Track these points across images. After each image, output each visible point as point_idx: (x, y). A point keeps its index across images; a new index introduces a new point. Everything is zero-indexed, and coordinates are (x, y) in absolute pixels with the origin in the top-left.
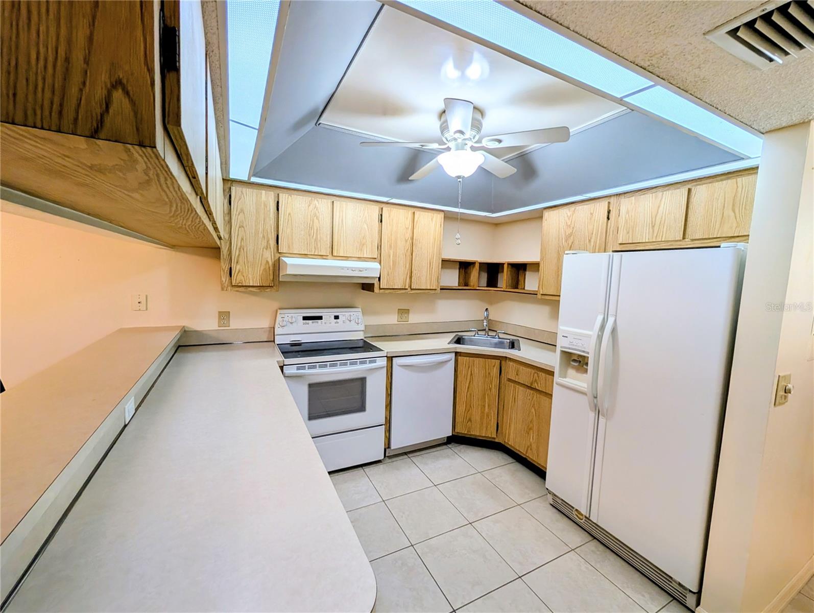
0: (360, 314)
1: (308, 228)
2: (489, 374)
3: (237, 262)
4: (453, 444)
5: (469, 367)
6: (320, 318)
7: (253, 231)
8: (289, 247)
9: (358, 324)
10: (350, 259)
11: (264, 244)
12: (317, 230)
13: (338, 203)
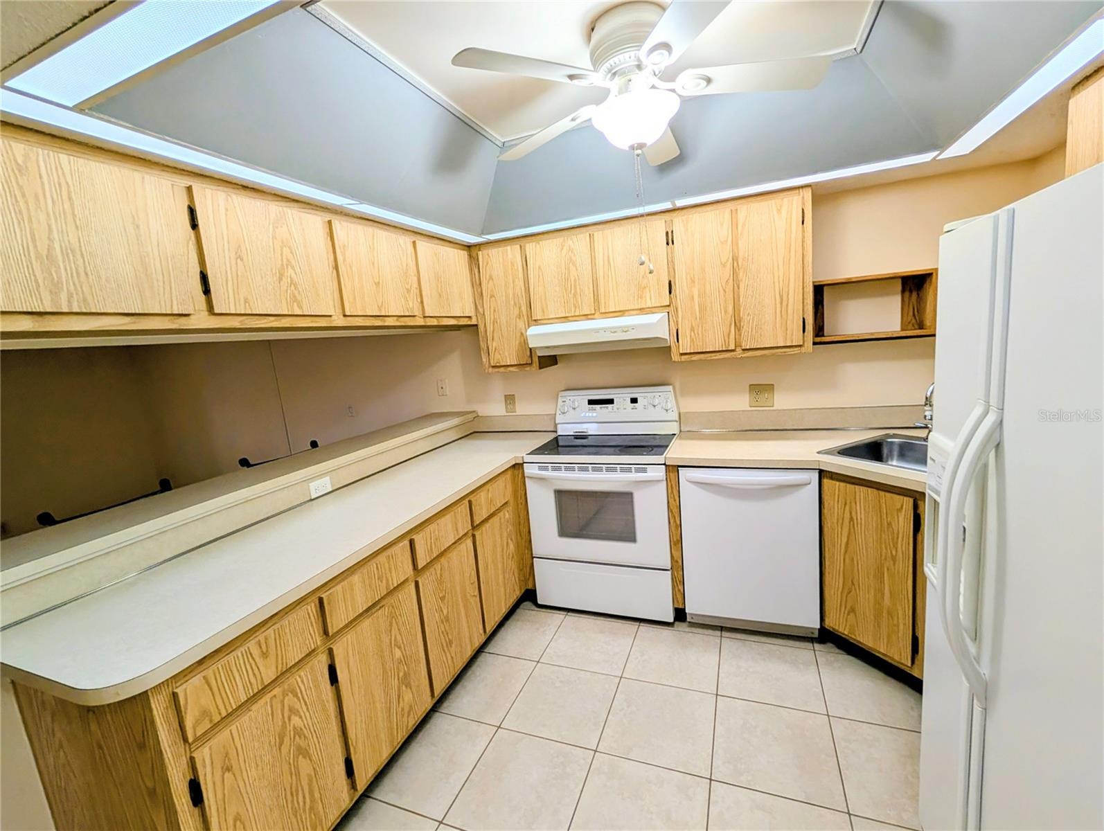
0: (671, 396)
1: (564, 280)
2: (889, 524)
3: (493, 339)
5: (846, 504)
6: (611, 401)
8: (543, 312)
9: (667, 410)
11: (516, 311)
12: (575, 280)
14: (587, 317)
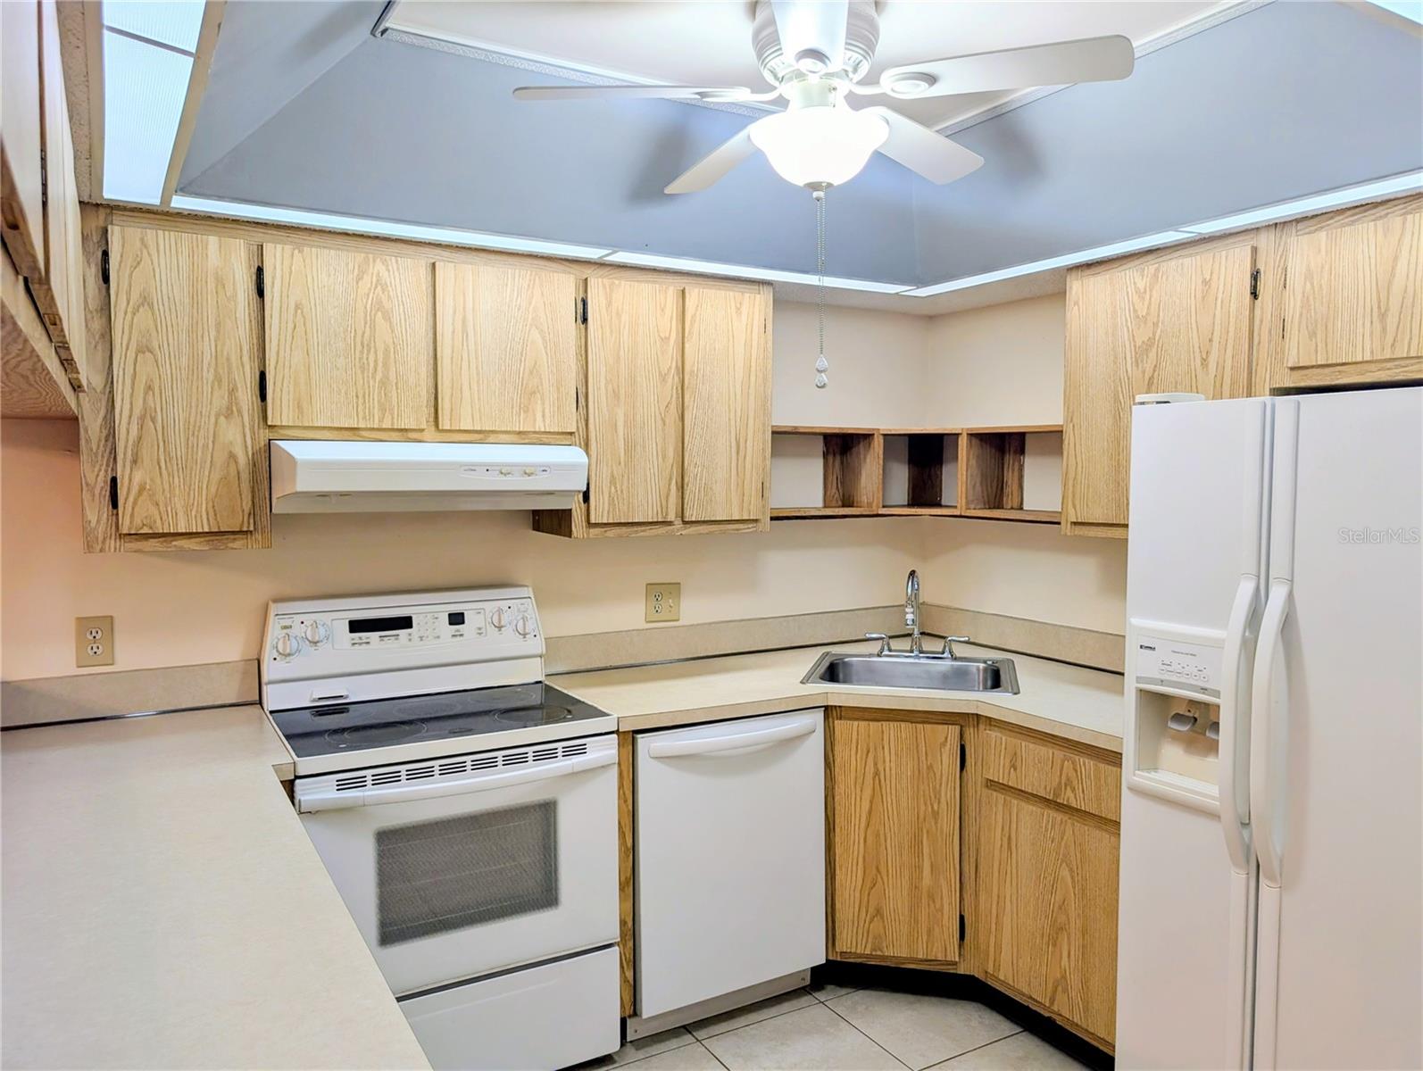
0: (530, 605)
1: (359, 347)
2: (930, 767)
3: (135, 462)
4: (830, 987)
5: (868, 752)
6: (405, 623)
7: (184, 360)
8: (299, 407)
9: (524, 635)
10: (492, 438)
11: (220, 400)
12: (387, 350)
13: (448, 270)
14: (404, 434)
